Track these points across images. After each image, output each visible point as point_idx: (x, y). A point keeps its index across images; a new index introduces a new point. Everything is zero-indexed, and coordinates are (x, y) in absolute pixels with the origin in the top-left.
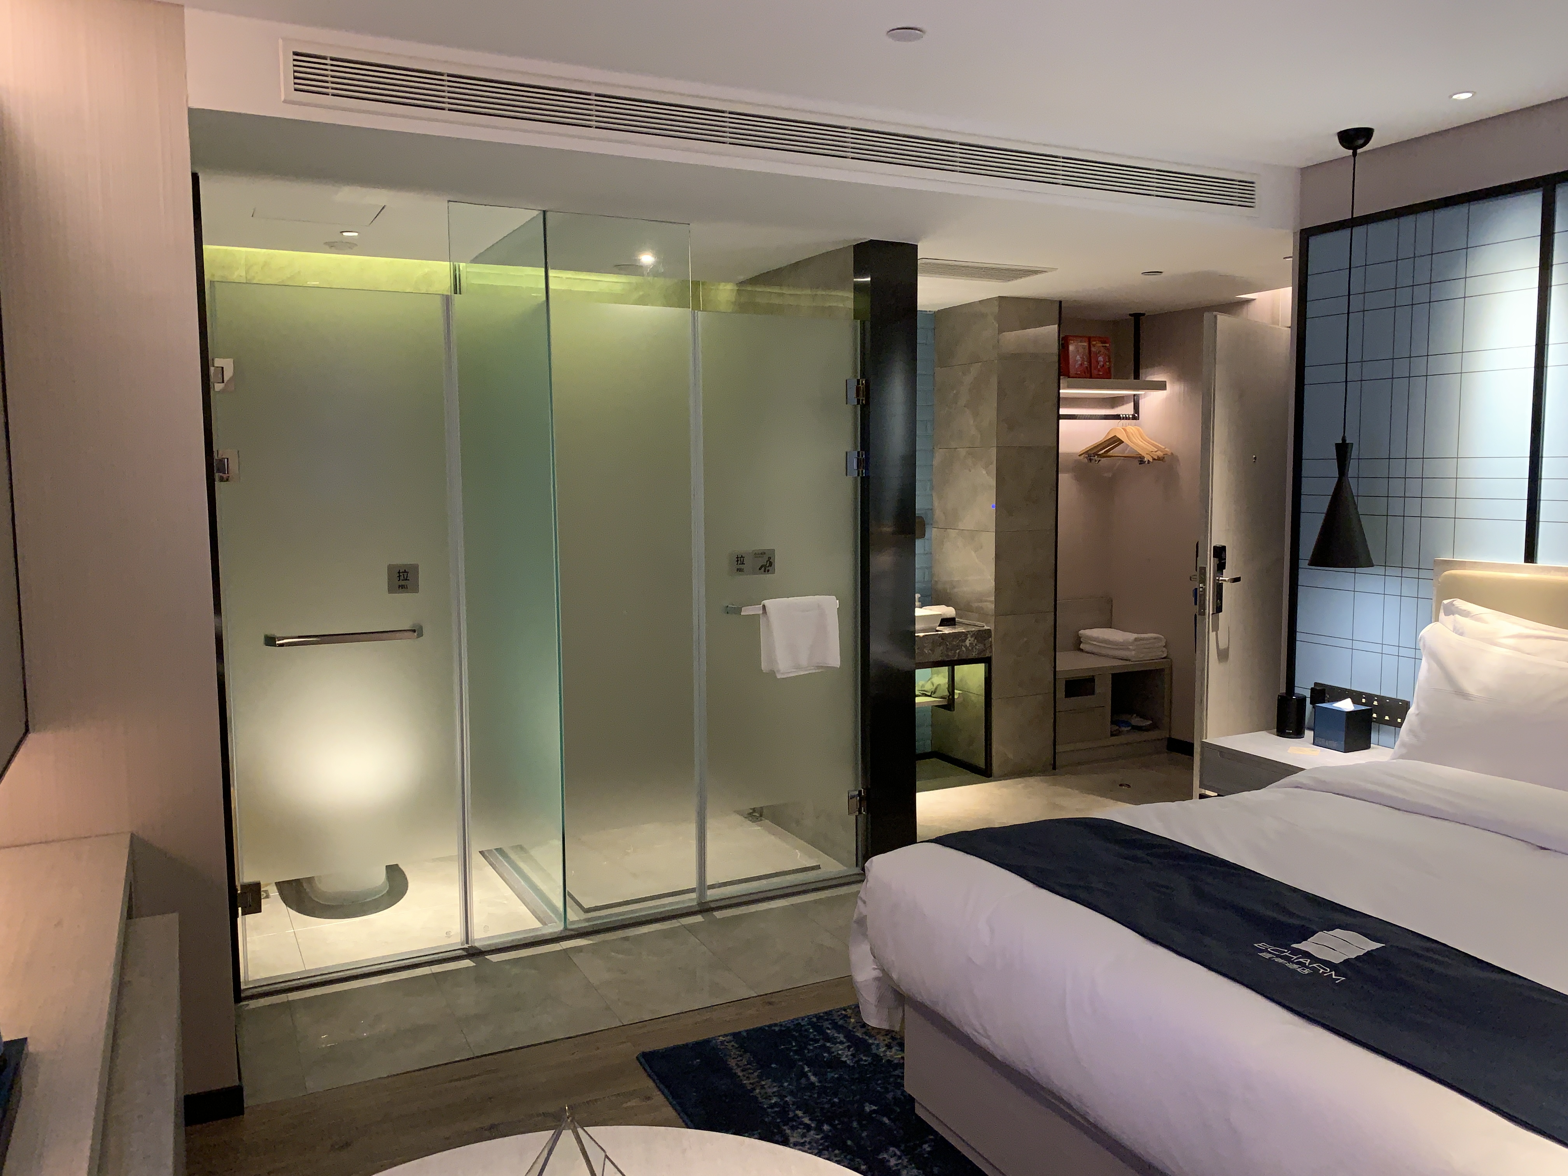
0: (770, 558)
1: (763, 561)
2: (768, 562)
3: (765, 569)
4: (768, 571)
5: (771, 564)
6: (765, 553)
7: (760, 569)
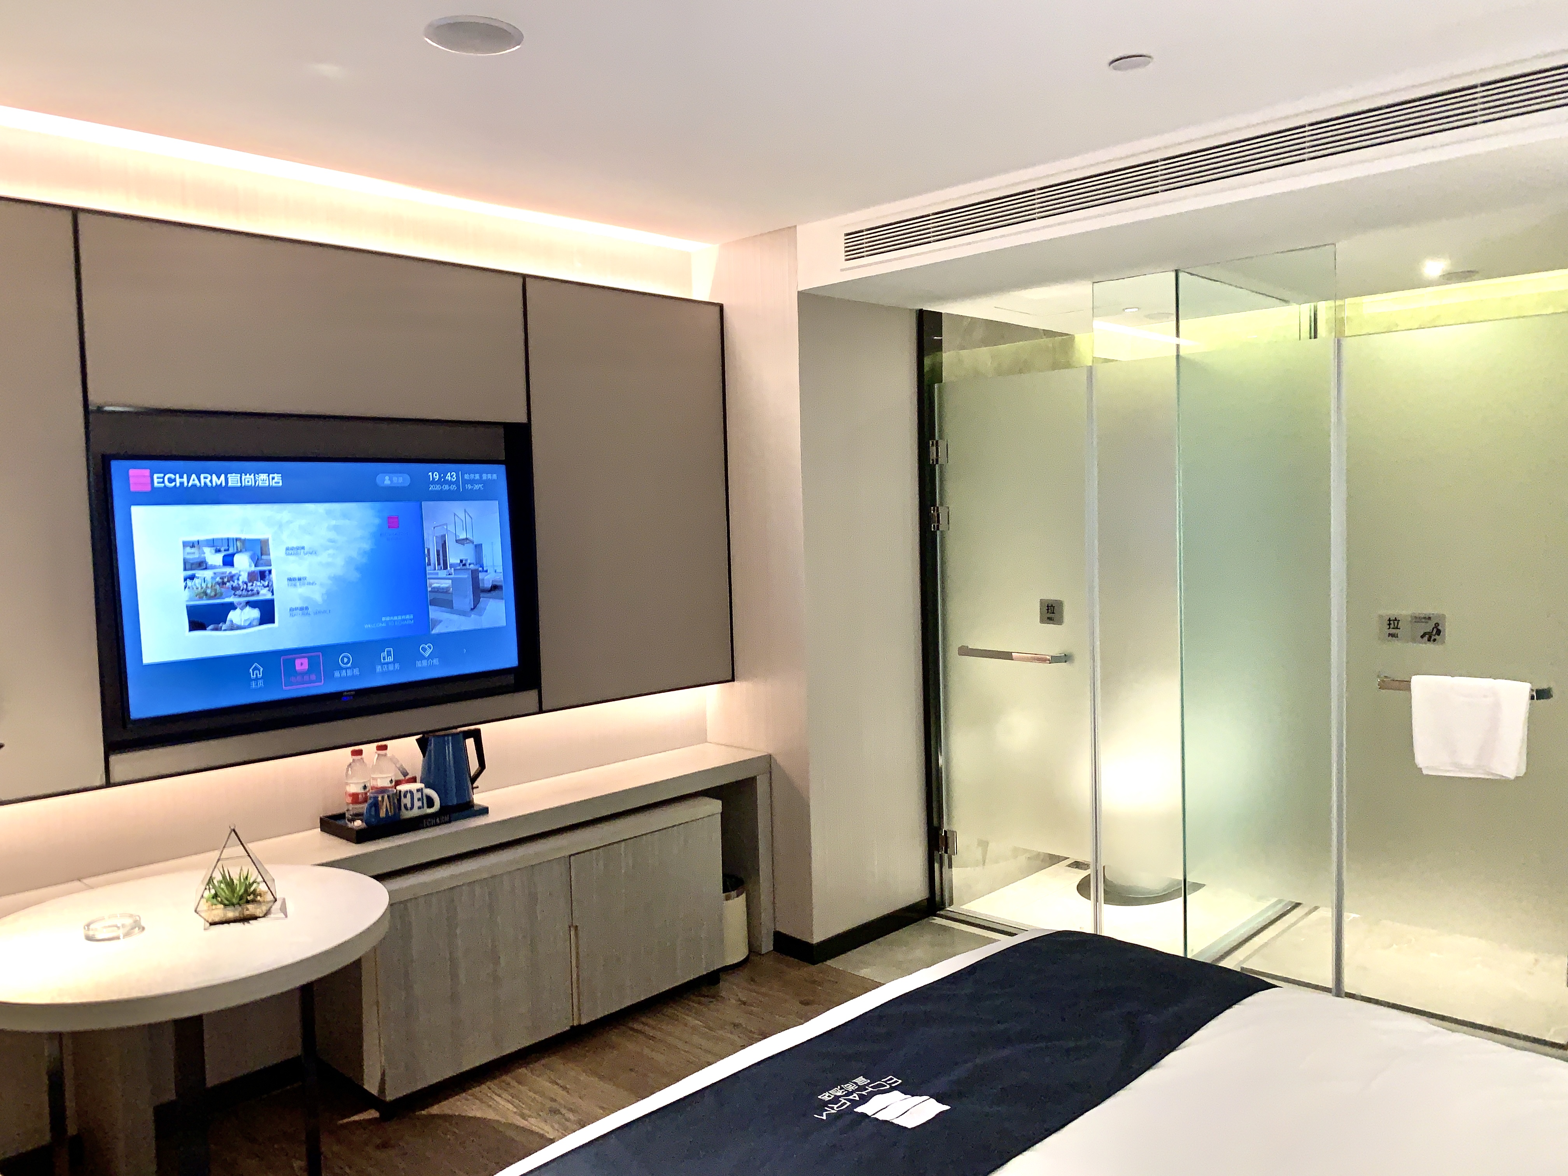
0: (1437, 625)
1: (1429, 627)
2: (1435, 629)
3: (1430, 637)
4: (1435, 640)
5: (1439, 632)
6: (1430, 618)
7: (1422, 637)
